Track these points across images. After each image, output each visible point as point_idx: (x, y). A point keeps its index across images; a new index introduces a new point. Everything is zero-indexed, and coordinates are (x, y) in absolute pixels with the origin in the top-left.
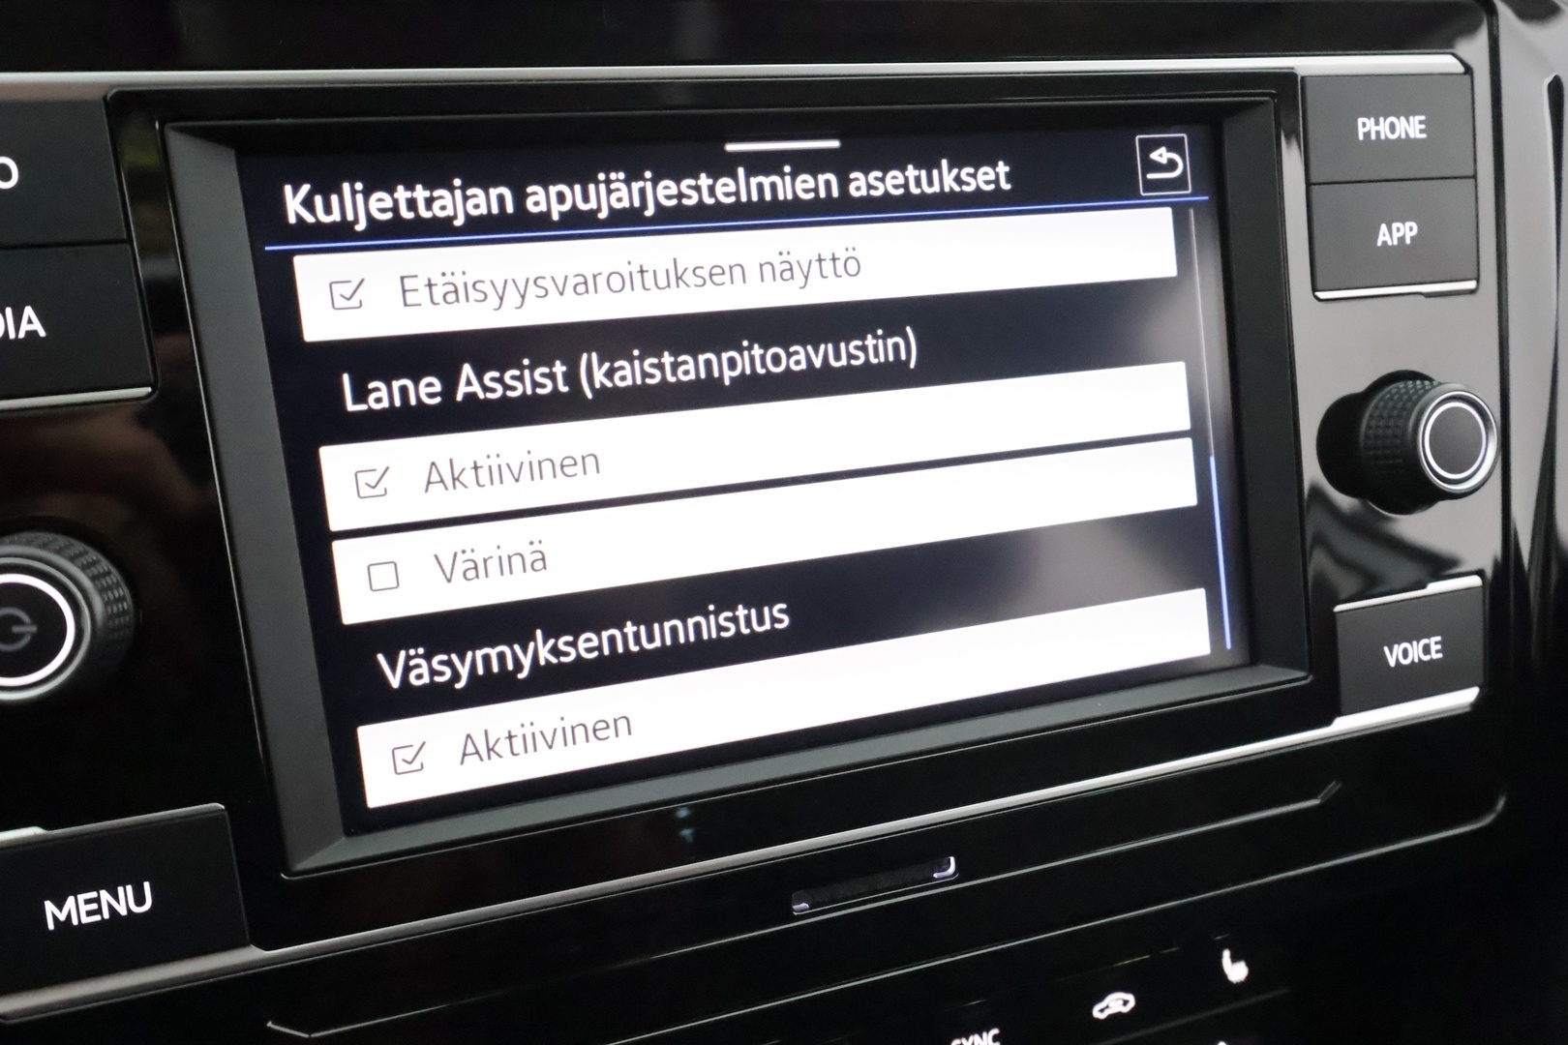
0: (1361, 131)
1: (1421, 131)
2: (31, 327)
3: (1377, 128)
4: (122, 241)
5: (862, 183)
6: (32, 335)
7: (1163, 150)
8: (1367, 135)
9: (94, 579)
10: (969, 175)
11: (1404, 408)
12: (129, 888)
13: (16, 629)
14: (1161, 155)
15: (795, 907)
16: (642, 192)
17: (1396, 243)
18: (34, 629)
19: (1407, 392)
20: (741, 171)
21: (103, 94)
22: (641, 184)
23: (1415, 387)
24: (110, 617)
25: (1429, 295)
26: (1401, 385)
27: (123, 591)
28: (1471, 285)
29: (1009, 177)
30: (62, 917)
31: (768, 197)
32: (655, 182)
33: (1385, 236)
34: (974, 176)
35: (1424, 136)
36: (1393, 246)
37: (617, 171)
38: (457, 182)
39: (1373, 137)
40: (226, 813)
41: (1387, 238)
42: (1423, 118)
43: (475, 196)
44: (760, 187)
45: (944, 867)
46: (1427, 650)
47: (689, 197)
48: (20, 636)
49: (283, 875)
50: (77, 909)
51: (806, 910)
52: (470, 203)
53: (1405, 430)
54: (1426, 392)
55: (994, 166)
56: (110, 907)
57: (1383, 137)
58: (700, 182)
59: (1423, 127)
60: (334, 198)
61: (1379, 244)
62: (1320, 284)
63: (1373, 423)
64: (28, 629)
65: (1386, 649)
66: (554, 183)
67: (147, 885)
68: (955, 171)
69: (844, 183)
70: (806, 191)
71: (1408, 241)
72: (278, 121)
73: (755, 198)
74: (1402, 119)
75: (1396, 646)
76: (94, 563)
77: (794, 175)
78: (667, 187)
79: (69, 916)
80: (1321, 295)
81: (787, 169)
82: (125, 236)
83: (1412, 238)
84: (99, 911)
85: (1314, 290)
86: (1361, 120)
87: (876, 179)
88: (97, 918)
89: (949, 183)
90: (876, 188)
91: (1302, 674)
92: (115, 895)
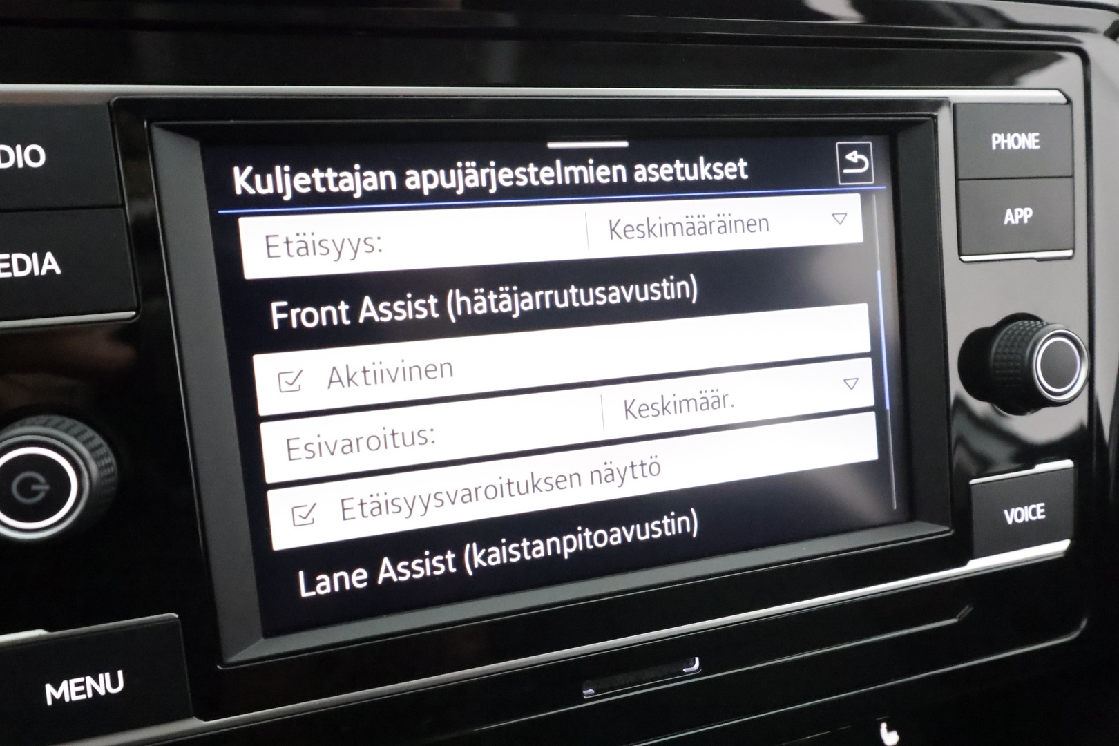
0: (994, 143)
1: (1036, 144)
2: (50, 267)
3: (1006, 141)
4: (117, 206)
5: (643, 172)
6: (51, 272)
7: (855, 153)
8: (998, 146)
9: (92, 451)
10: (719, 168)
11: (1022, 340)
12: (107, 675)
13: (35, 487)
14: (853, 157)
15: (584, 692)
16: (488, 176)
17: (1017, 222)
18: (47, 487)
19: (1024, 329)
20: (558, 162)
21: (107, 101)
22: (487, 170)
23: (1030, 325)
24: (102, 478)
25: (1040, 260)
26: (1020, 323)
27: (111, 459)
28: (1069, 253)
29: (747, 170)
30: (58, 696)
31: (577, 181)
32: (497, 168)
33: (1010, 218)
34: (722, 169)
35: (1038, 147)
36: (1015, 225)
37: (470, 161)
38: (357, 167)
39: (1003, 147)
40: (179, 621)
42: (1037, 134)
43: (369, 177)
44: (572, 173)
45: (691, 664)
47: (521, 180)
48: (36, 493)
49: (219, 667)
50: (69, 690)
51: (592, 694)
52: (366, 182)
53: (1023, 357)
54: (1039, 329)
55: (736, 162)
56: (93, 688)
57: (1009, 147)
58: (529, 170)
59: (1037, 141)
60: (269, 177)
61: (1006, 223)
62: (963, 251)
63: (1000, 350)
64: (42, 487)
65: (1006, 512)
66: (426, 169)
67: (120, 673)
68: (709, 165)
69: (631, 172)
70: (604, 177)
71: (1026, 221)
72: (232, 122)
73: (568, 181)
74: (1023, 135)
75: (1013, 510)
76: (91, 439)
77: (595, 166)
78: (505, 173)
79: (63, 696)
80: (965, 258)
81: (591, 161)
82: (120, 202)
83: (1028, 219)
84: (85, 692)
85: (960, 254)
86: (994, 135)
87: (654, 169)
88: (83, 697)
89: (705, 174)
90: (653, 176)
91: (946, 529)
92: (97, 680)
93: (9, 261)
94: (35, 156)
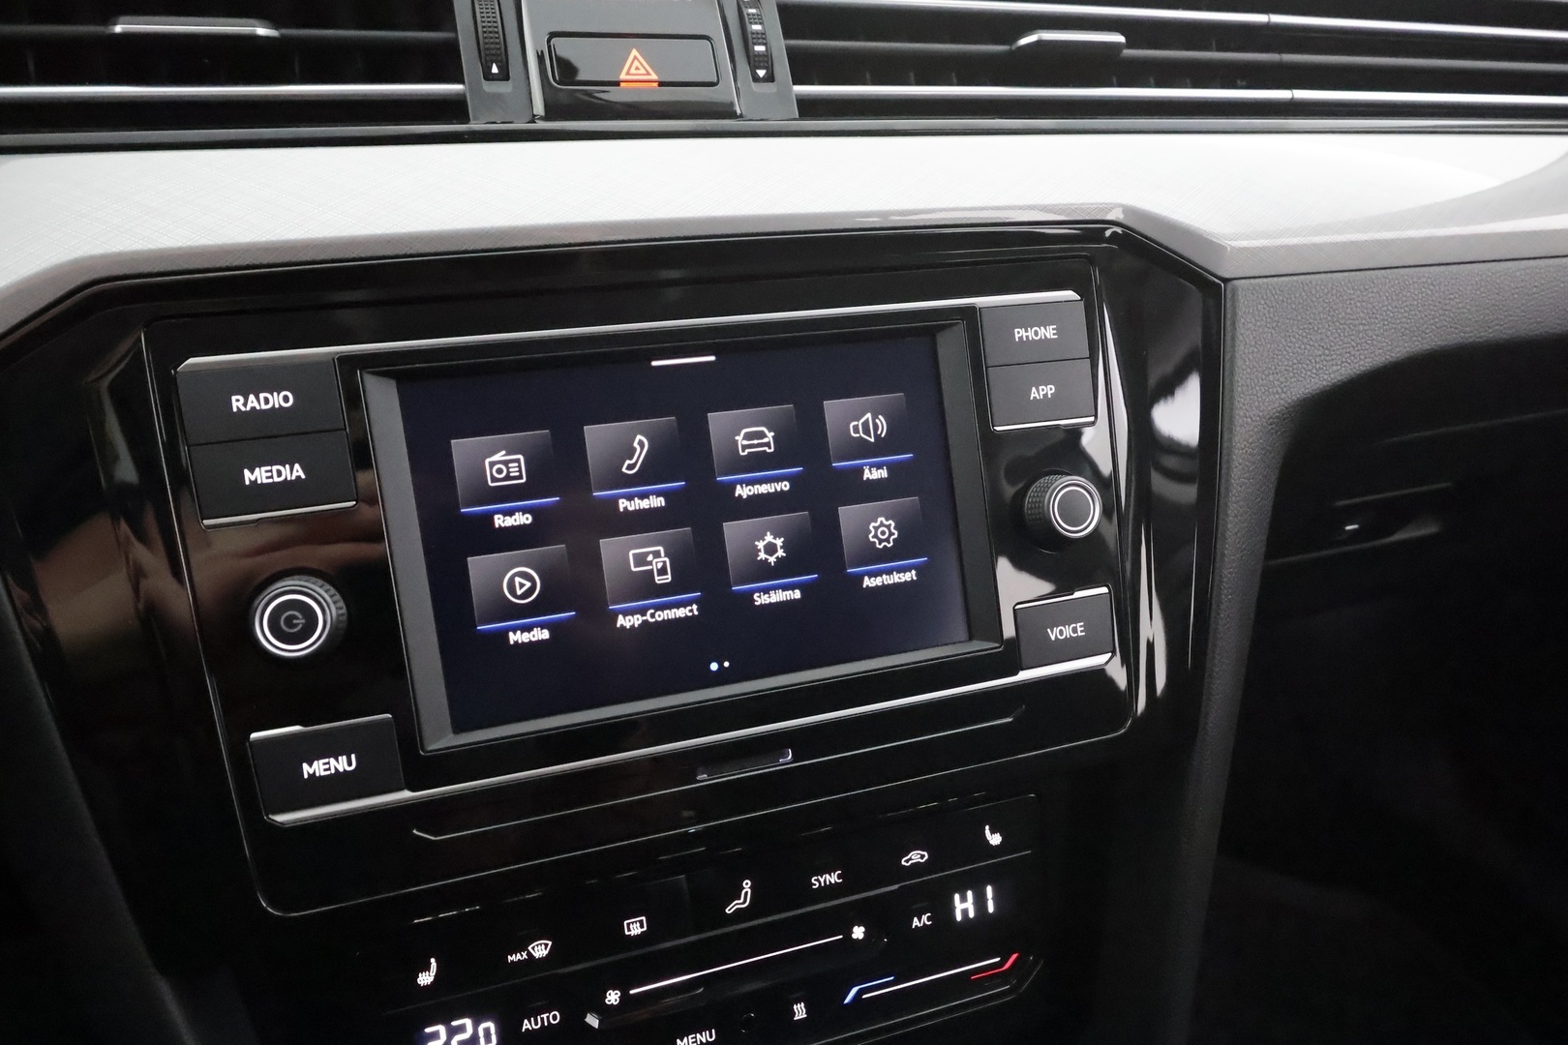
0: (1017, 336)
1: (1054, 334)
2: (298, 474)
3: (1027, 334)
4: (341, 430)
6: (298, 477)
8: (1021, 338)
9: (331, 596)
12: (344, 757)
13: (295, 621)
15: (699, 776)
17: (1042, 397)
18: (303, 621)
21: (332, 358)
24: (338, 616)
25: (1065, 426)
27: (341, 604)
28: (1092, 419)
33: (1034, 394)
35: (1056, 337)
36: (1041, 400)
39: (1025, 339)
41: (1037, 395)
42: (1055, 327)
45: (786, 755)
46: (1075, 630)
48: (296, 625)
50: (319, 768)
51: (705, 777)
53: (1044, 504)
54: (1055, 481)
56: (335, 767)
57: (1031, 339)
59: (1056, 332)
61: (1032, 398)
62: (996, 422)
63: (1032, 500)
64: (300, 621)
65: (1049, 630)
67: (353, 756)
71: (1049, 396)
72: (419, 365)
74: (1042, 328)
79: (315, 772)
80: (998, 428)
82: (343, 427)
83: (1052, 394)
84: (329, 769)
85: (993, 425)
86: (1016, 330)
88: (328, 773)
91: (998, 645)
92: (337, 760)
93: (271, 471)
94: (286, 399)
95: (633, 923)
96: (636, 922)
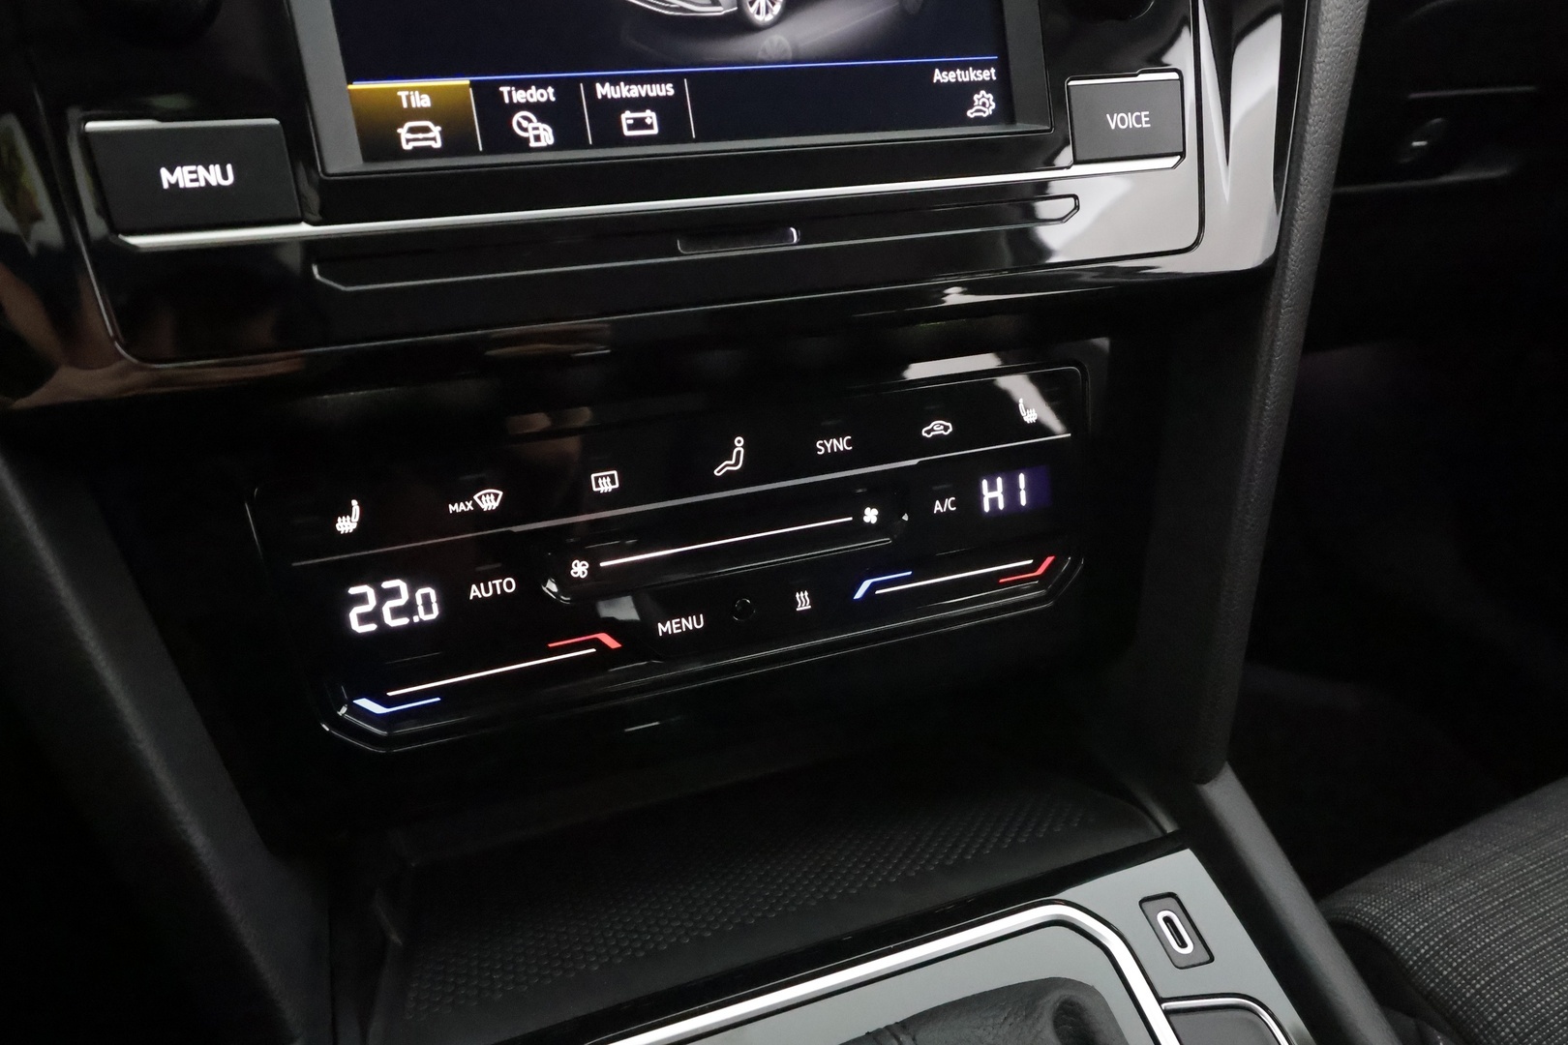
40: (280, 127)
46: (1138, 120)
49: (323, 174)
50: (182, 176)
65: (1108, 116)
75: (1117, 115)
91: (1046, 128)
92: (208, 170)
95: (602, 477)
96: (606, 476)
